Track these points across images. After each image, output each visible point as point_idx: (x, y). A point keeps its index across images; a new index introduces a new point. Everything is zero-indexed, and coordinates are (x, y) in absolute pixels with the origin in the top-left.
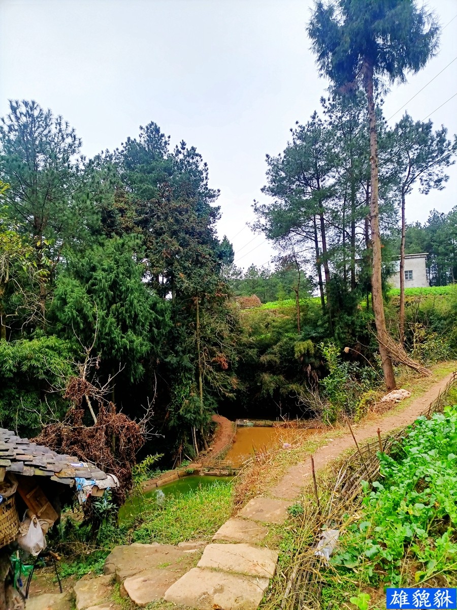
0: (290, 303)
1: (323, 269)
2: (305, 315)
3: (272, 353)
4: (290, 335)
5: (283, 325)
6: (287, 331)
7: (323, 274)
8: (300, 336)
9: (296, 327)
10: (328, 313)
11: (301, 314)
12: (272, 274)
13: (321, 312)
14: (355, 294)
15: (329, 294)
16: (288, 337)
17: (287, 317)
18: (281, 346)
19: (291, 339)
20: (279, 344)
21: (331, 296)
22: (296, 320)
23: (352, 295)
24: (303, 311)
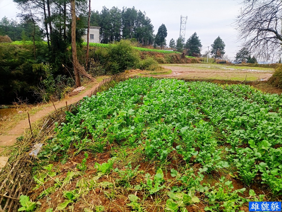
0: (29, 43)
1: (48, 26)
2: (39, 50)
3: (19, 70)
4: (30, 60)
5: (26, 55)
6: (28, 58)
7: (49, 29)
8: (36, 61)
9: (33, 56)
10: (51, 50)
11: (37, 49)
12: (19, 25)
13: (48, 49)
14: (66, 42)
15: (52, 41)
16: (28, 61)
17: (28, 50)
18: (24, 66)
19: (30, 62)
20: (23, 64)
21: (53, 42)
22: (33, 52)
23: (64, 42)
24: (37, 48)
